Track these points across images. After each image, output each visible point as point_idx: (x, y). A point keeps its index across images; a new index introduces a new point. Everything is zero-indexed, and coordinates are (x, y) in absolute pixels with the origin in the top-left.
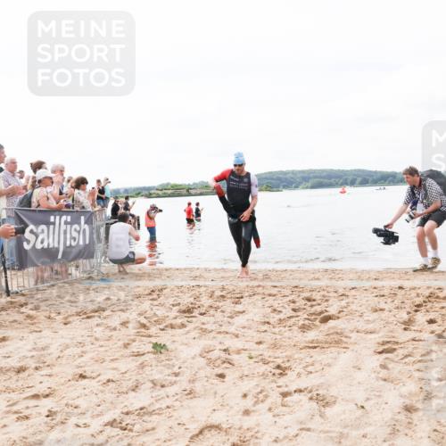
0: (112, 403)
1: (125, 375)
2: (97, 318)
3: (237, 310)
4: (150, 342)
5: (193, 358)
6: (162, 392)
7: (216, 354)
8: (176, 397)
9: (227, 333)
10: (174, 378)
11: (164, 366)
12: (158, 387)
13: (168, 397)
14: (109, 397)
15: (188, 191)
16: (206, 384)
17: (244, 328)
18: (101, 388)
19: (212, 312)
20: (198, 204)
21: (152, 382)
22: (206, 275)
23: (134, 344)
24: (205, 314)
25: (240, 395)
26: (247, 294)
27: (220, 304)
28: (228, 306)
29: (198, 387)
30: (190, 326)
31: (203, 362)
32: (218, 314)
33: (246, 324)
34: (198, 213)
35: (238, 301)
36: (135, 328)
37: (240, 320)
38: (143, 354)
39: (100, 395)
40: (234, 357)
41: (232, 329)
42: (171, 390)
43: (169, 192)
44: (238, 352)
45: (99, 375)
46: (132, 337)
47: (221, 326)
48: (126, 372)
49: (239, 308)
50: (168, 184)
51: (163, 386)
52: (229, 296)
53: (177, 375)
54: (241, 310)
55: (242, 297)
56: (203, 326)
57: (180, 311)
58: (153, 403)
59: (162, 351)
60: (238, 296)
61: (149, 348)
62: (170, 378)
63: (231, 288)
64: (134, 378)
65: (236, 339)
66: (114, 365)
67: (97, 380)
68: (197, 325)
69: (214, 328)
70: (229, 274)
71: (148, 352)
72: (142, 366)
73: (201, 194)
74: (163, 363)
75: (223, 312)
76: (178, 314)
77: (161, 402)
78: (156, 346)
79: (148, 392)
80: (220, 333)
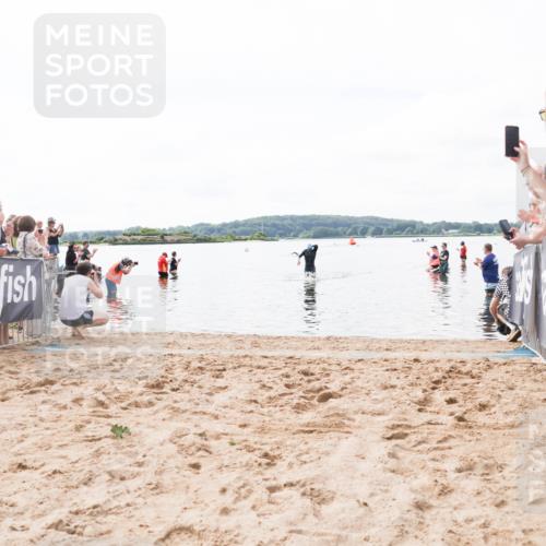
0: (57, 500)
1: (77, 465)
2: (43, 394)
3: (218, 385)
4: (109, 424)
5: (162, 444)
6: (121, 486)
7: (190, 439)
8: (140, 492)
9: (204, 413)
10: (137, 469)
11: (126, 453)
12: (117, 480)
13: (128, 492)
14: (54, 492)
15: (162, 237)
16: (177, 476)
17: (225, 407)
18: (45, 481)
19: (187, 387)
20: (174, 254)
21: (110, 473)
22: (181, 341)
23: (89, 426)
24: (178, 389)
25: (218, 490)
26: (231, 366)
27: (197, 378)
28: (206, 380)
29: (166, 479)
30: (159, 405)
31: (173, 448)
32: (195, 389)
33: (228, 402)
34: (174, 265)
35: (220, 373)
36: (90, 407)
37: (220, 398)
38: (100, 439)
39: (43, 490)
40: (213, 443)
41: (211, 409)
42: (132, 484)
43: (139, 238)
44: (218, 437)
45: (43, 465)
46: (87, 418)
47: (198, 404)
48: (76, 462)
49: (221, 382)
50: (138, 228)
51: (123, 479)
52: (208, 367)
53: (140, 465)
54: (223, 386)
55: (224, 370)
56: (175, 405)
57: (147, 386)
58: (109, 500)
59: (123, 435)
60: (221, 367)
61: (107, 431)
62: (131, 469)
63: (211, 358)
64: (87, 468)
65: (216, 421)
66: (62, 452)
67: (40, 471)
68: (167, 403)
69: (188, 406)
70: (209, 342)
71: (106, 437)
72: (98, 453)
73: (179, 242)
74: (124, 450)
75: (200, 387)
76: (144, 389)
77: (119, 498)
78: (115, 428)
79: (104, 486)
80: (195, 413)
